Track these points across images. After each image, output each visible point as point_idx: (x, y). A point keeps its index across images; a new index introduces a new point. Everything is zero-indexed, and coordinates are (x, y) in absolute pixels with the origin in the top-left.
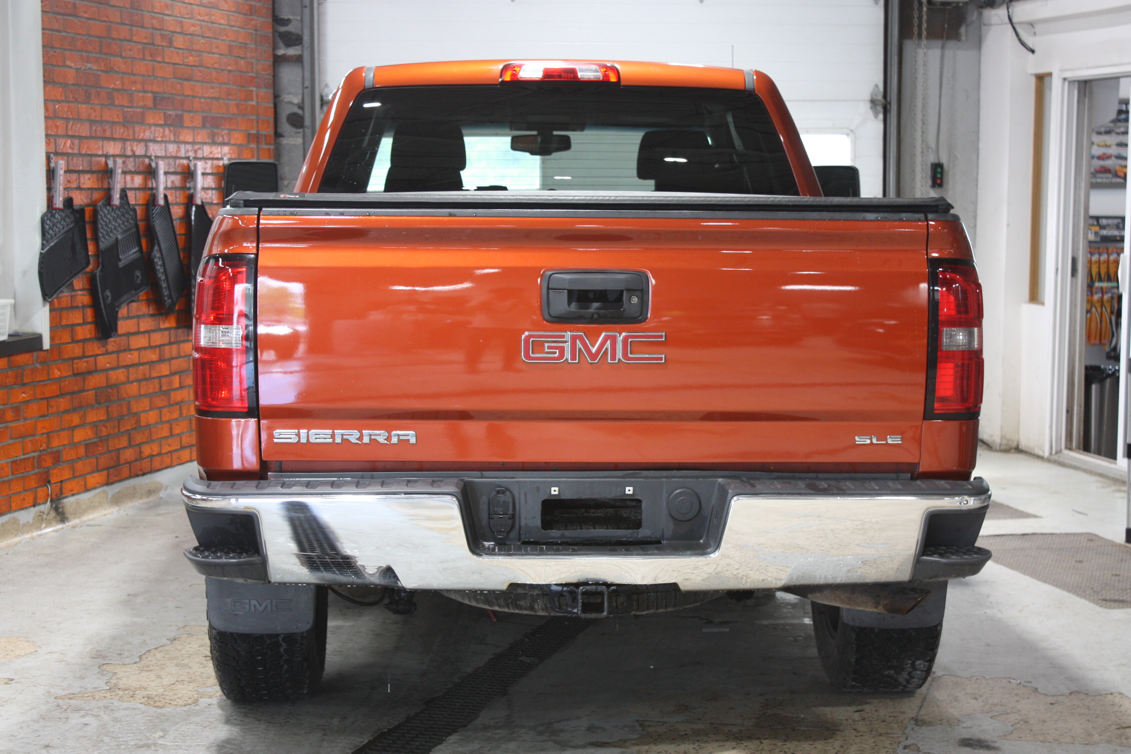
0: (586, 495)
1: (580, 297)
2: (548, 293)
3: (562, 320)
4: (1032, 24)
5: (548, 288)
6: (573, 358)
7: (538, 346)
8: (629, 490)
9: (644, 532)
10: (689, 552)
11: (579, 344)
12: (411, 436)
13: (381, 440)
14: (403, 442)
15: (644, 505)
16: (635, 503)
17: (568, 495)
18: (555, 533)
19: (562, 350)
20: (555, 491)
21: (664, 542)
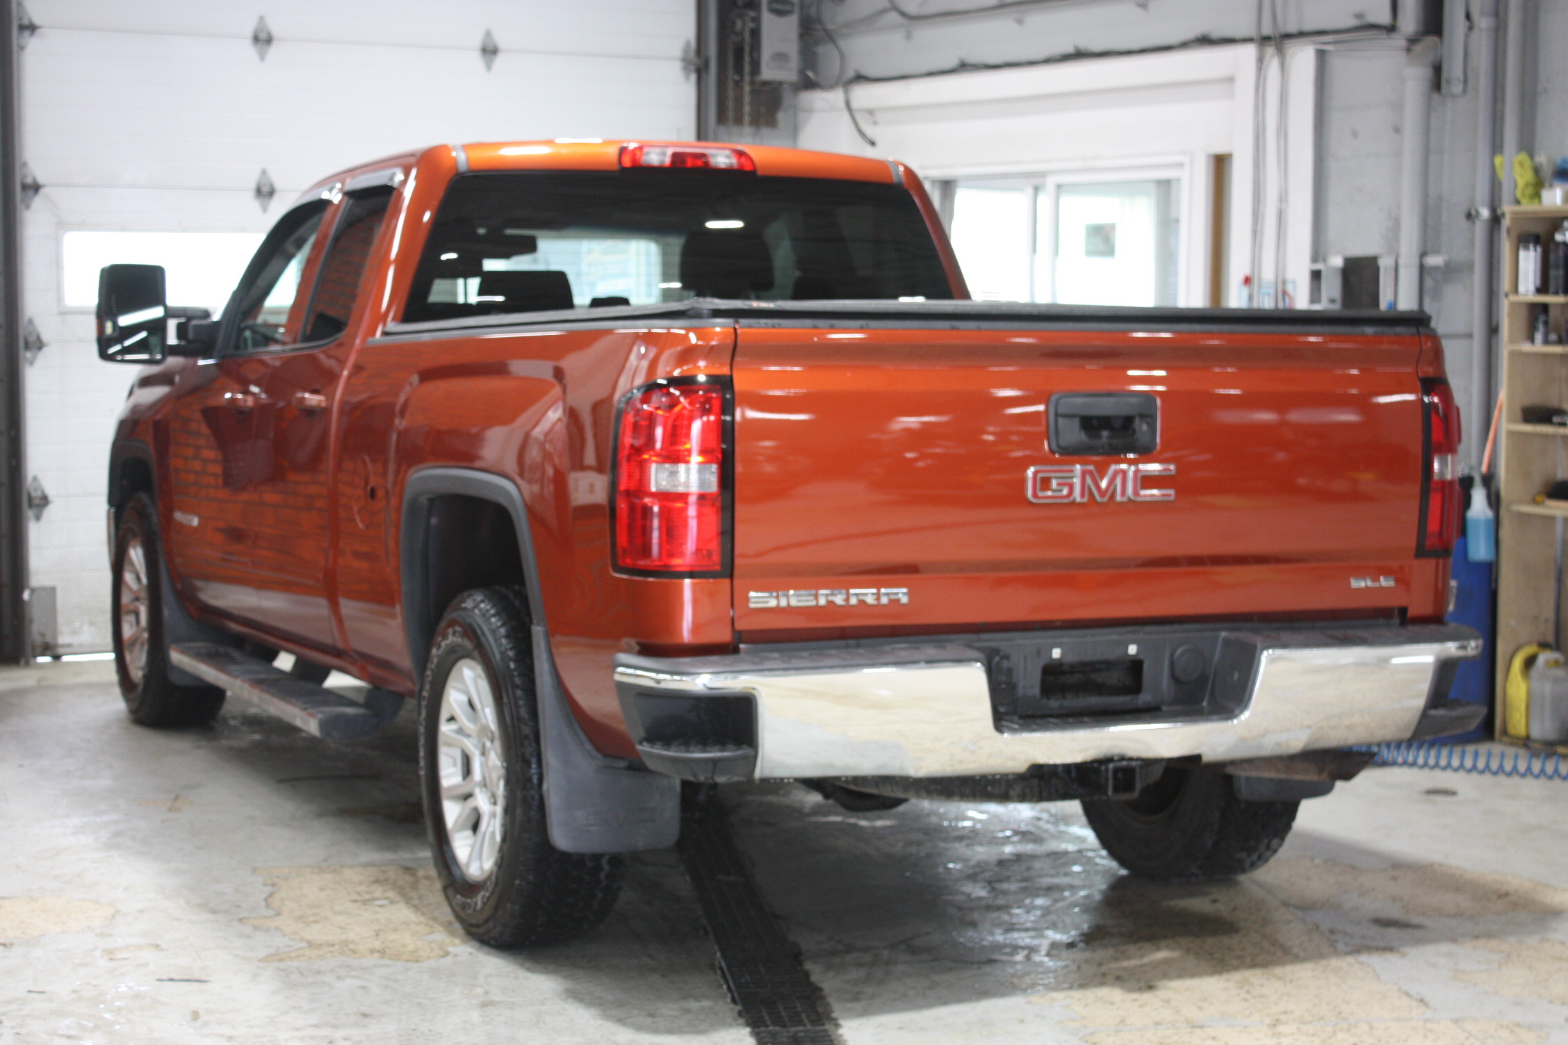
0: (1089, 656)
1: (1090, 424)
2: (1056, 421)
3: (1072, 453)
4: (871, 112)
5: (1057, 415)
6: (1082, 495)
7: (1045, 484)
8: (1132, 649)
9: (1144, 698)
10: (1215, 717)
11: (1089, 480)
12: (902, 594)
13: (870, 600)
14: (895, 602)
15: (1146, 667)
16: (1136, 666)
17: (1071, 658)
18: (1054, 703)
19: (1071, 487)
20: (1056, 653)
21: (1164, 708)
